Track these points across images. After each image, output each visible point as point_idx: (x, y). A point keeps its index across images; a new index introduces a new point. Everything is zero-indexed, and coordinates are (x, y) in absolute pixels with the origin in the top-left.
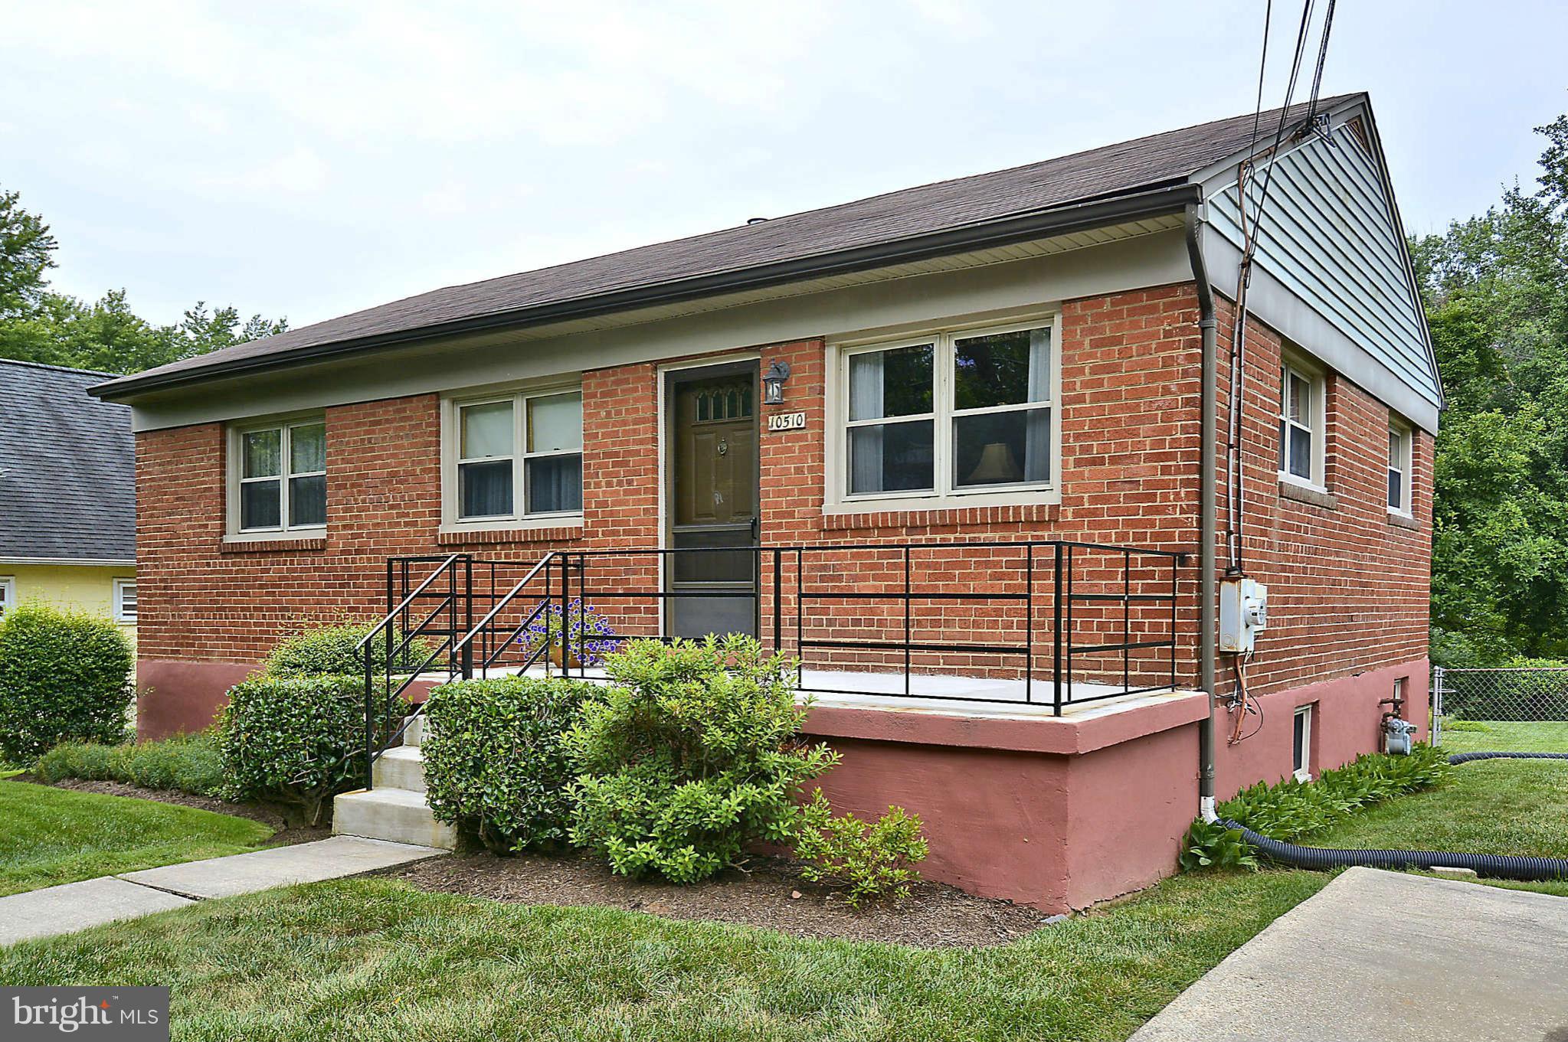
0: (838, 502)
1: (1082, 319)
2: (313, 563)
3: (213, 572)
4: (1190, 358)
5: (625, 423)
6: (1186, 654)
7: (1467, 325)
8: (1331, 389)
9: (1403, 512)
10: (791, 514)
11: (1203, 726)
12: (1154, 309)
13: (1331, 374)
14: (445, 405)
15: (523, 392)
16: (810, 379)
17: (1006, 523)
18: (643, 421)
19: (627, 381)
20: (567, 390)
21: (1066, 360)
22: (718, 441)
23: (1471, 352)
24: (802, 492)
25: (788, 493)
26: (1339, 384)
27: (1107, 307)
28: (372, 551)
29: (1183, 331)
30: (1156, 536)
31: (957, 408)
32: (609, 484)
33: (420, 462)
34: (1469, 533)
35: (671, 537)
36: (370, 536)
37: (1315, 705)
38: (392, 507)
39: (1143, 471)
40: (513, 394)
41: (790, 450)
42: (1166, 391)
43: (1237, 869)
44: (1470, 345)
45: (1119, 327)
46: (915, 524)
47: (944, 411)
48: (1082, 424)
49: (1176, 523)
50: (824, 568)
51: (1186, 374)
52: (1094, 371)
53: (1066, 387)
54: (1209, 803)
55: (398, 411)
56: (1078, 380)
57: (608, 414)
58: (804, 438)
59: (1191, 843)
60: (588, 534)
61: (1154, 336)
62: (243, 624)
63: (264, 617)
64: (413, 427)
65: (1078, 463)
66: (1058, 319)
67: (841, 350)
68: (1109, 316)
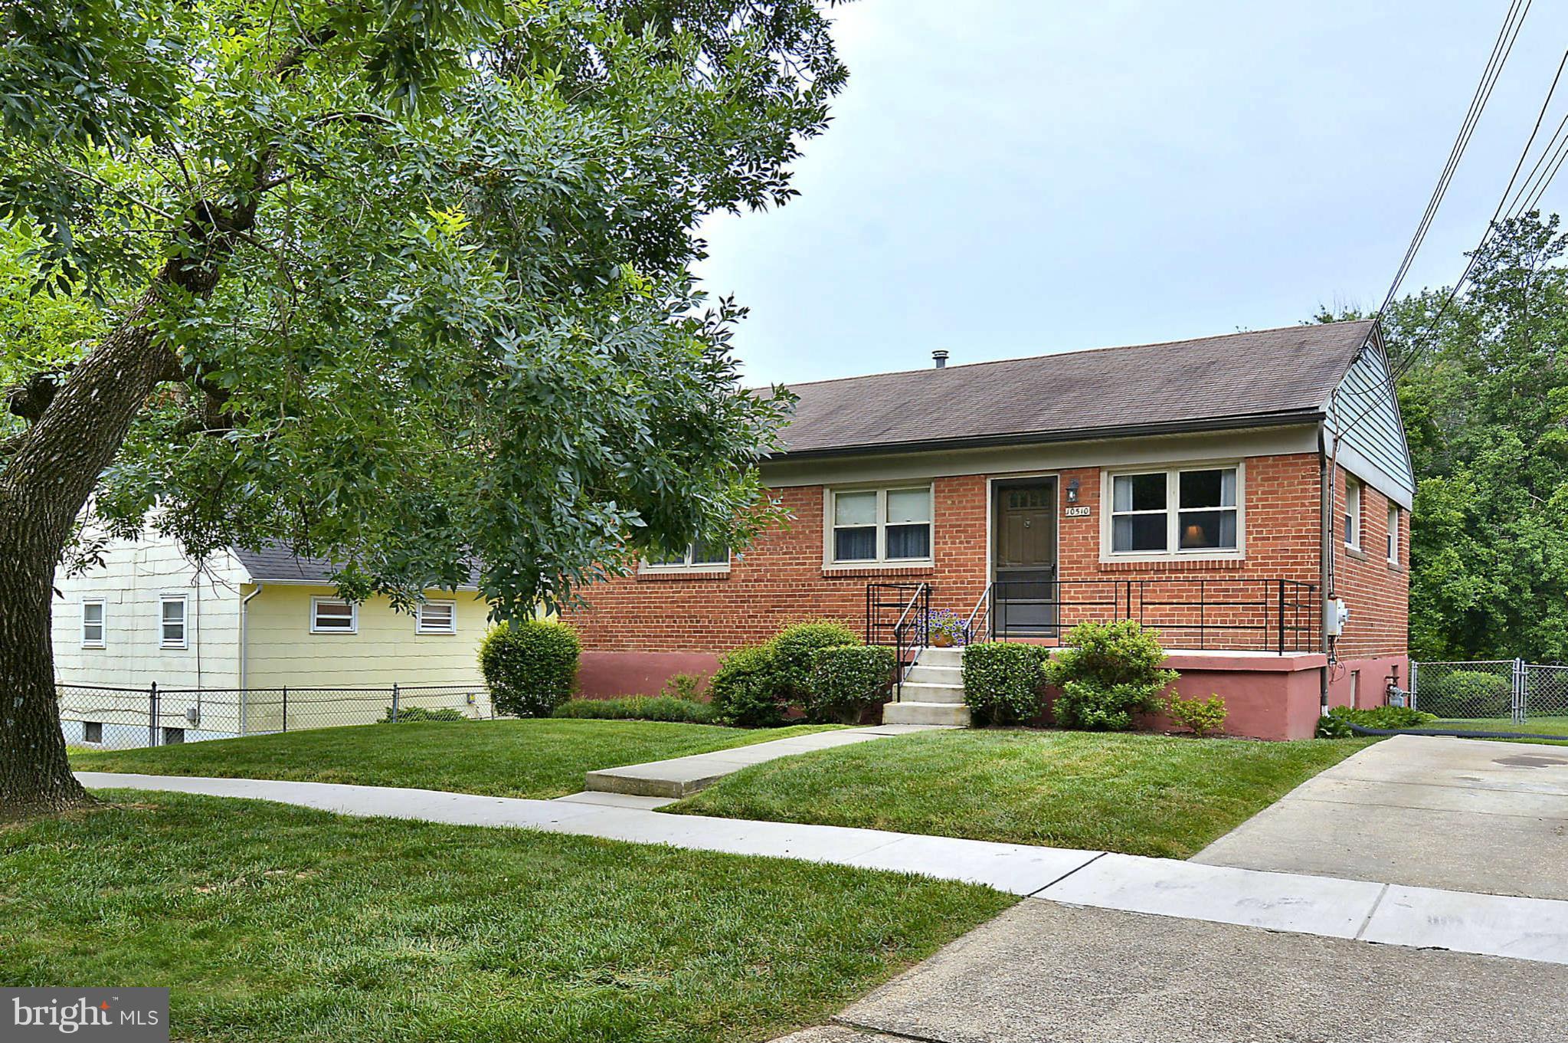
0: (1107, 555)
1: (1257, 467)
2: (718, 587)
3: (628, 593)
4: (1316, 489)
5: (965, 508)
6: (1315, 635)
7: (1413, 407)
8: (1362, 492)
9: (1393, 560)
10: (1081, 563)
11: (1323, 670)
12: (1296, 464)
13: (1363, 484)
14: (827, 492)
15: (884, 487)
16: (1092, 489)
17: (1214, 569)
18: (979, 507)
19: (967, 484)
20: (920, 487)
21: (1247, 486)
22: (1024, 519)
23: (1417, 429)
24: (1087, 550)
25: (1077, 550)
26: (1367, 489)
27: (1270, 461)
28: (768, 581)
29: (1312, 476)
30: (1298, 577)
31: (1181, 507)
32: (953, 543)
33: (808, 527)
34: (1418, 572)
35: (995, 574)
36: (767, 571)
37: (1358, 672)
38: (785, 553)
39: (1291, 545)
40: (877, 487)
41: (1079, 527)
42: (1303, 505)
43: (1343, 736)
44: (1416, 422)
45: (1277, 472)
46: (1159, 568)
47: (1173, 509)
48: (1257, 520)
49: (1309, 570)
50: (1102, 592)
51: (1313, 497)
52: (1263, 493)
53: (1248, 500)
54: (1325, 709)
55: (792, 495)
56: (1254, 497)
57: (953, 502)
58: (1089, 521)
59: (1321, 726)
60: (937, 572)
61: (1297, 477)
62: (655, 627)
63: (675, 622)
64: (802, 505)
65: (1255, 539)
66: (1242, 466)
67: (1109, 473)
68: (1272, 466)
